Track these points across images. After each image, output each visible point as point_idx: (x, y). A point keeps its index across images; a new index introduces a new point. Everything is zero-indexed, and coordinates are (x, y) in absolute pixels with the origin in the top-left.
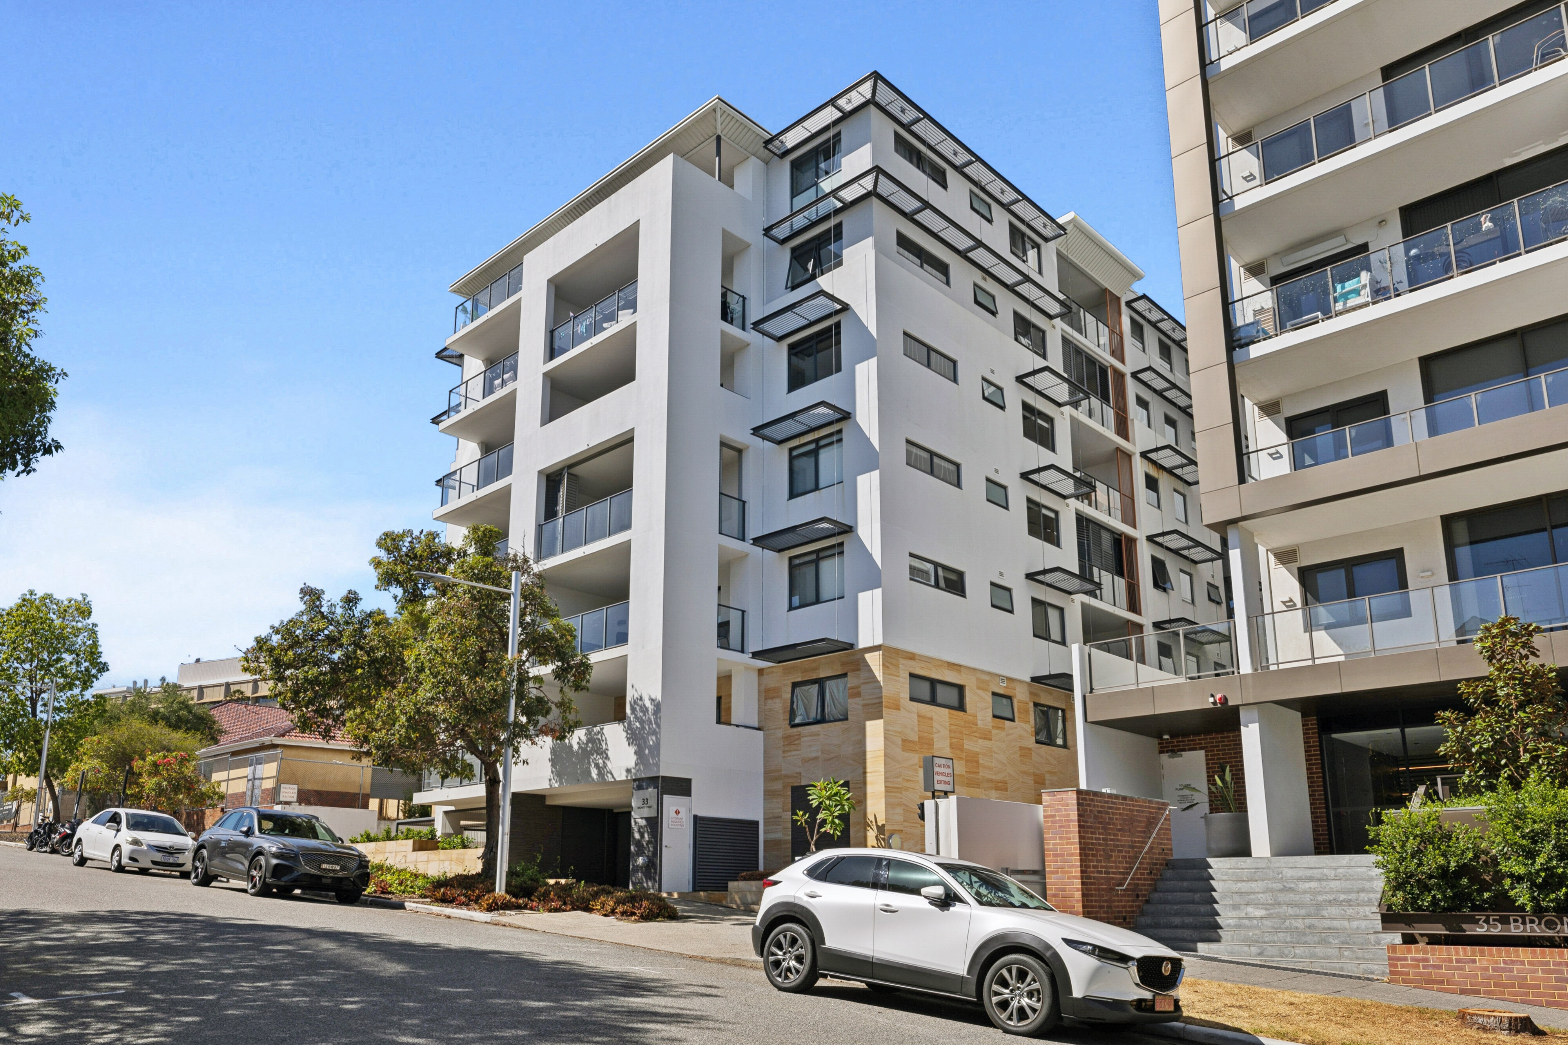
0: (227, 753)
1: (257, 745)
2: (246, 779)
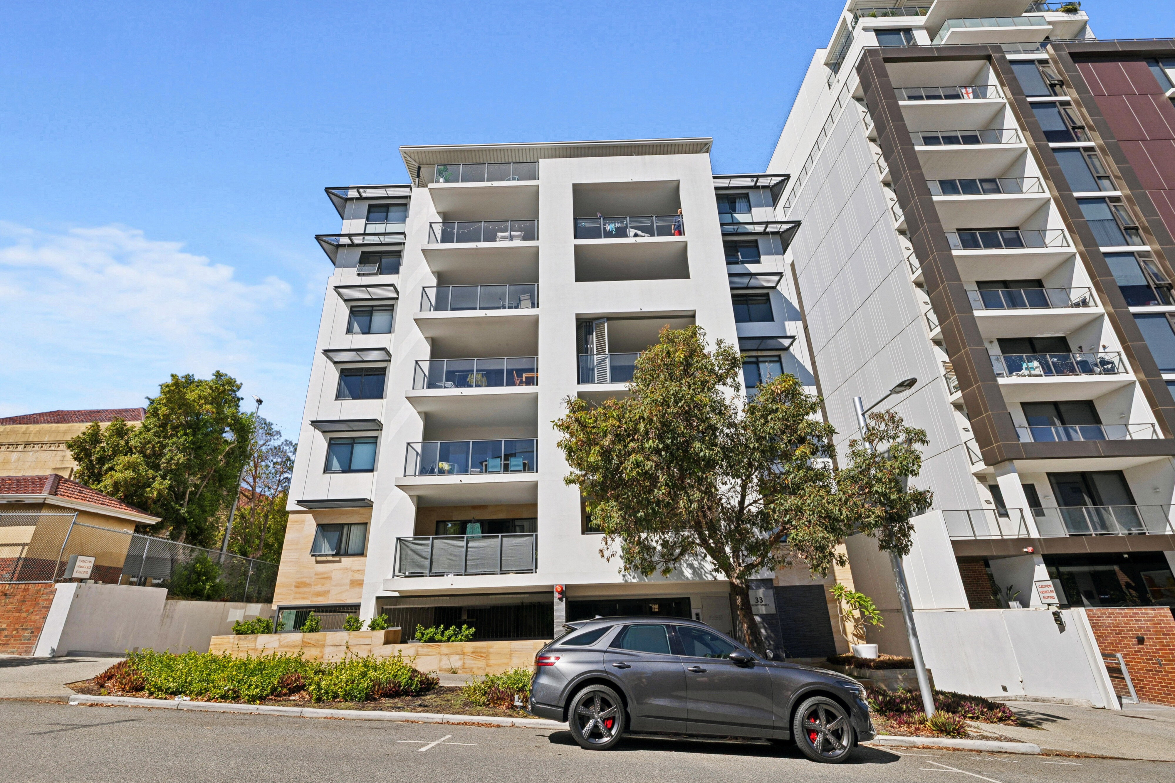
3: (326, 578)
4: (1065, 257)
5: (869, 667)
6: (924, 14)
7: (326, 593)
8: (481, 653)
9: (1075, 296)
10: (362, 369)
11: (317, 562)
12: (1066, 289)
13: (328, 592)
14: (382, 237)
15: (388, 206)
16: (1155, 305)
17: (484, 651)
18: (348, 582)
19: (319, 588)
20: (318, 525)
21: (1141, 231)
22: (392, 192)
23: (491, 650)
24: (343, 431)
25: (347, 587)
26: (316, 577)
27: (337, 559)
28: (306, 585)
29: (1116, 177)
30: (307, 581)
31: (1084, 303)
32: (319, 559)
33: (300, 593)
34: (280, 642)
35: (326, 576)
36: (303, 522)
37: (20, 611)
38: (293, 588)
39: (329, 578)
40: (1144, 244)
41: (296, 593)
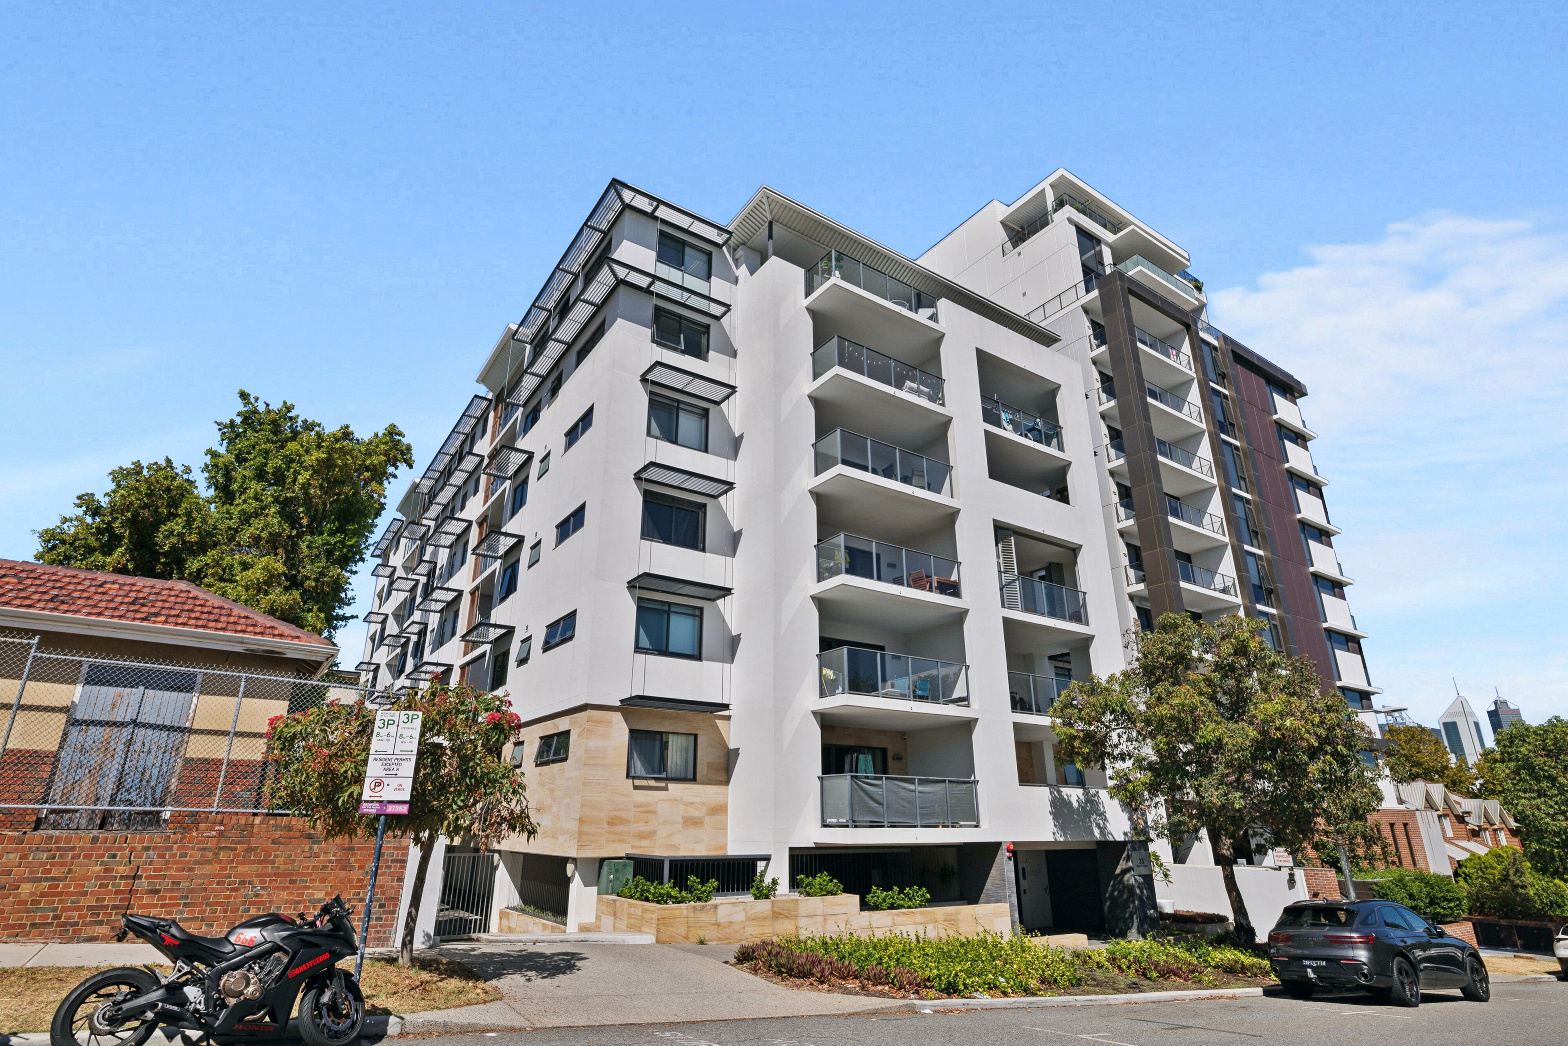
0: (30, 633)
1: (239, 649)
2: (62, 718)
3: (649, 811)
4: (1217, 544)
5: (1197, 922)
6: (1115, 233)
7: (649, 835)
8: (951, 920)
9: (1218, 582)
10: (673, 498)
11: (636, 787)
12: (1213, 572)
13: (655, 832)
14: (686, 295)
15: (684, 243)
16: (1265, 605)
17: (953, 917)
18: (680, 820)
19: (641, 827)
20: (631, 731)
21: (1259, 536)
22: (698, 228)
23: (960, 917)
24: (658, 591)
25: (679, 827)
26: (636, 809)
27: (663, 784)
28: (623, 821)
29: (1251, 482)
30: (624, 815)
31: (1225, 591)
32: (638, 782)
33: (616, 833)
34: (746, 913)
35: (649, 809)
36: (609, 723)
37: (345, 866)
38: (605, 825)
39: (654, 812)
40: (1260, 548)
41: (610, 833)
